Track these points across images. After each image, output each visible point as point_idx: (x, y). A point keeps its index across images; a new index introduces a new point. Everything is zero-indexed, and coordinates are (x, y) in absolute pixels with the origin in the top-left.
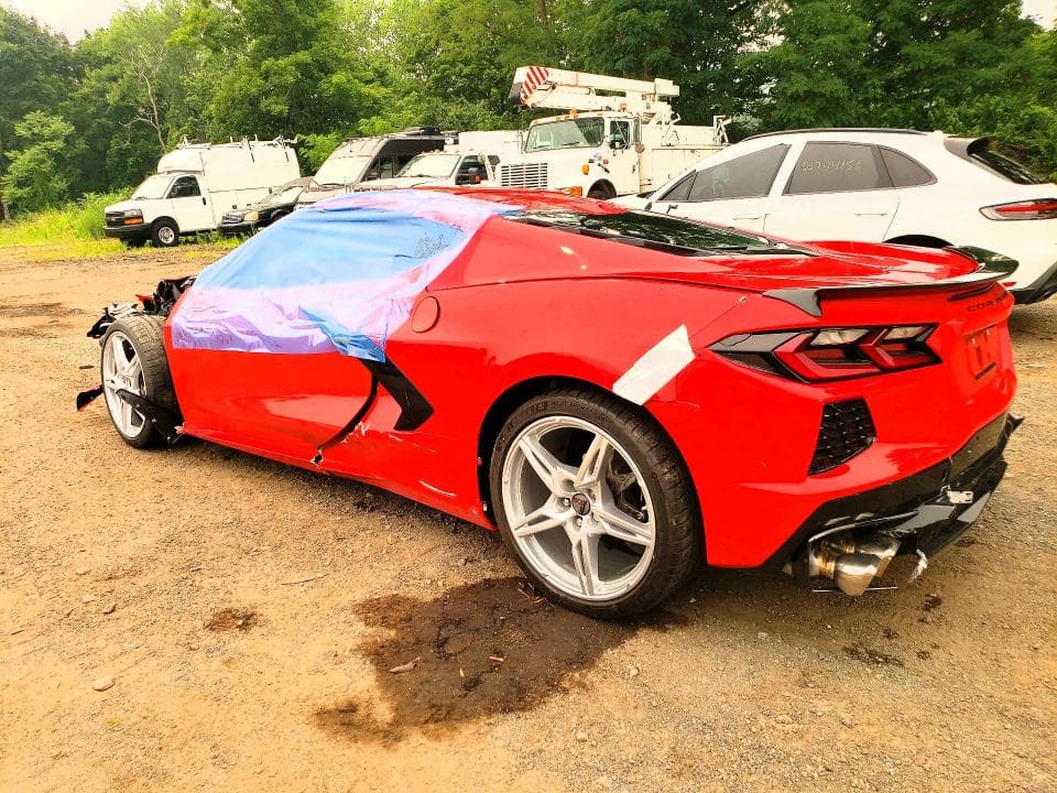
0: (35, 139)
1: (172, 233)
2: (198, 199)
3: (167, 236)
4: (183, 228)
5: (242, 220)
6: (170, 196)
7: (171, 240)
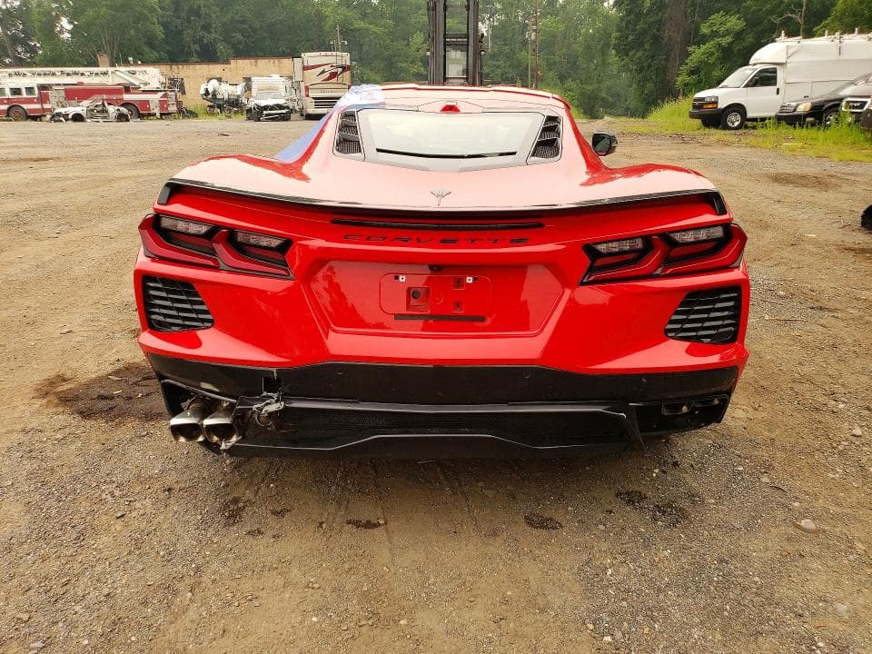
0: (715, 34)
1: (739, 117)
2: (773, 89)
3: (735, 120)
4: (750, 115)
5: (795, 110)
6: (747, 86)
7: (737, 124)
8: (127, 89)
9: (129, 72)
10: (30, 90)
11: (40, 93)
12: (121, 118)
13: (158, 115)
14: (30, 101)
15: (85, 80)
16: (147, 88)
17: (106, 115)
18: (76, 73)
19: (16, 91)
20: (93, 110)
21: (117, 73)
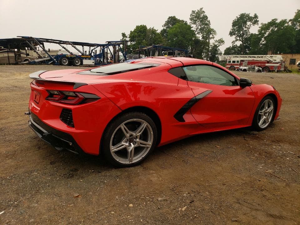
8: (268, 62)
9: (270, 56)
10: (238, 61)
11: (240, 63)
12: (259, 71)
13: (276, 71)
14: (237, 65)
15: (255, 59)
16: (275, 62)
17: (254, 70)
18: (253, 57)
19: (234, 62)
20: (250, 68)
21: (266, 57)
